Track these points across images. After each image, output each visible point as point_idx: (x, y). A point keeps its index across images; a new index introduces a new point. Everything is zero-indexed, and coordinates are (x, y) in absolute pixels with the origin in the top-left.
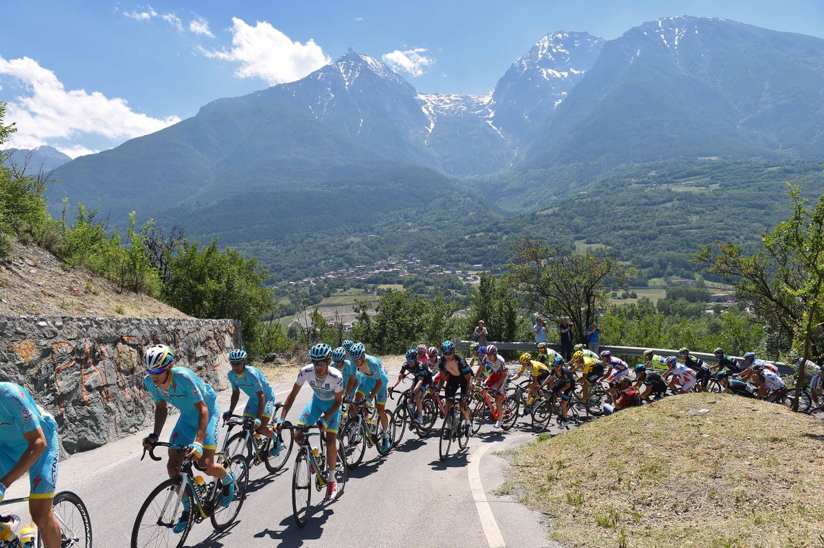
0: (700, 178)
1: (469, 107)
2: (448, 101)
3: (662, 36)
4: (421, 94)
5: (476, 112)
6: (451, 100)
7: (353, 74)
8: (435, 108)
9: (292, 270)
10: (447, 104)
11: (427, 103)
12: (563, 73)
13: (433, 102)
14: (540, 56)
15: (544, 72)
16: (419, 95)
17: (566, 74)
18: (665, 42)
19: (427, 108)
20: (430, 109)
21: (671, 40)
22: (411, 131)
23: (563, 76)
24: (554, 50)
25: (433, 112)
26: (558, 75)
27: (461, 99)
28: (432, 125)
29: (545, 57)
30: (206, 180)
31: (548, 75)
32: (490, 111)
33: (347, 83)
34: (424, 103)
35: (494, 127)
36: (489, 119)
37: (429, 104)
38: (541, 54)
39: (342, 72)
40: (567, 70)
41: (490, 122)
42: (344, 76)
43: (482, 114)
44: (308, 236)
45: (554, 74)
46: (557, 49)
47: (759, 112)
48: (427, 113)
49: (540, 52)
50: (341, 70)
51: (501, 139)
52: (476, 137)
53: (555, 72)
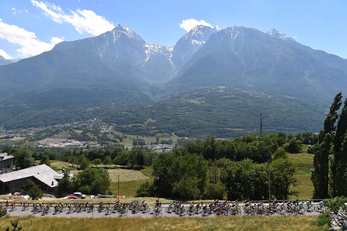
0: (203, 98)
1: (164, 52)
2: (157, 48)
3: (232, 34)
4: (147, 44)
5: (166, 54)
6: (158, 48)
7: (118, 36)
8: (151, 51)
9: (63, 120)
10: (156, 49)
11: (148, 48)
12: (200, 42)
13: (151, 48)
14: (193, 34)
15: (193, 41)
16: (146, 45)
17: (200, 43)
18: (232, 36)
19: (148, 51)
20: (149, 51)
21: (234, 36)
22: (138, 61)
23: (199, 43)
24: (198, 33)
25: (149, 53)
26: (198, 43)
27: (162, 48)
28: (148, 59)
29: (194, 35)
30: (50, 78)
31: (194, 43)
32: (171, 54)
33: (115, 40)
34: (147, 48)
35: (171, 61)
36: (170, 58)
37: (149, 49)
38: (193, 33)
39: (114, 35)
40: (201, 41)
41: (170, 59)
42: (114, 36)
43: (168, 55)
44: (75, 106)
45: (196, 42)
46: (199, 32)
47: (251, 69)
48: (147, 53)
49: (193, 32)
50: (114, 33)
51: (172, 67)
52: (163, 65)
53: (197, 41)
